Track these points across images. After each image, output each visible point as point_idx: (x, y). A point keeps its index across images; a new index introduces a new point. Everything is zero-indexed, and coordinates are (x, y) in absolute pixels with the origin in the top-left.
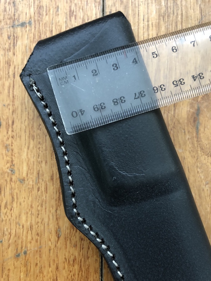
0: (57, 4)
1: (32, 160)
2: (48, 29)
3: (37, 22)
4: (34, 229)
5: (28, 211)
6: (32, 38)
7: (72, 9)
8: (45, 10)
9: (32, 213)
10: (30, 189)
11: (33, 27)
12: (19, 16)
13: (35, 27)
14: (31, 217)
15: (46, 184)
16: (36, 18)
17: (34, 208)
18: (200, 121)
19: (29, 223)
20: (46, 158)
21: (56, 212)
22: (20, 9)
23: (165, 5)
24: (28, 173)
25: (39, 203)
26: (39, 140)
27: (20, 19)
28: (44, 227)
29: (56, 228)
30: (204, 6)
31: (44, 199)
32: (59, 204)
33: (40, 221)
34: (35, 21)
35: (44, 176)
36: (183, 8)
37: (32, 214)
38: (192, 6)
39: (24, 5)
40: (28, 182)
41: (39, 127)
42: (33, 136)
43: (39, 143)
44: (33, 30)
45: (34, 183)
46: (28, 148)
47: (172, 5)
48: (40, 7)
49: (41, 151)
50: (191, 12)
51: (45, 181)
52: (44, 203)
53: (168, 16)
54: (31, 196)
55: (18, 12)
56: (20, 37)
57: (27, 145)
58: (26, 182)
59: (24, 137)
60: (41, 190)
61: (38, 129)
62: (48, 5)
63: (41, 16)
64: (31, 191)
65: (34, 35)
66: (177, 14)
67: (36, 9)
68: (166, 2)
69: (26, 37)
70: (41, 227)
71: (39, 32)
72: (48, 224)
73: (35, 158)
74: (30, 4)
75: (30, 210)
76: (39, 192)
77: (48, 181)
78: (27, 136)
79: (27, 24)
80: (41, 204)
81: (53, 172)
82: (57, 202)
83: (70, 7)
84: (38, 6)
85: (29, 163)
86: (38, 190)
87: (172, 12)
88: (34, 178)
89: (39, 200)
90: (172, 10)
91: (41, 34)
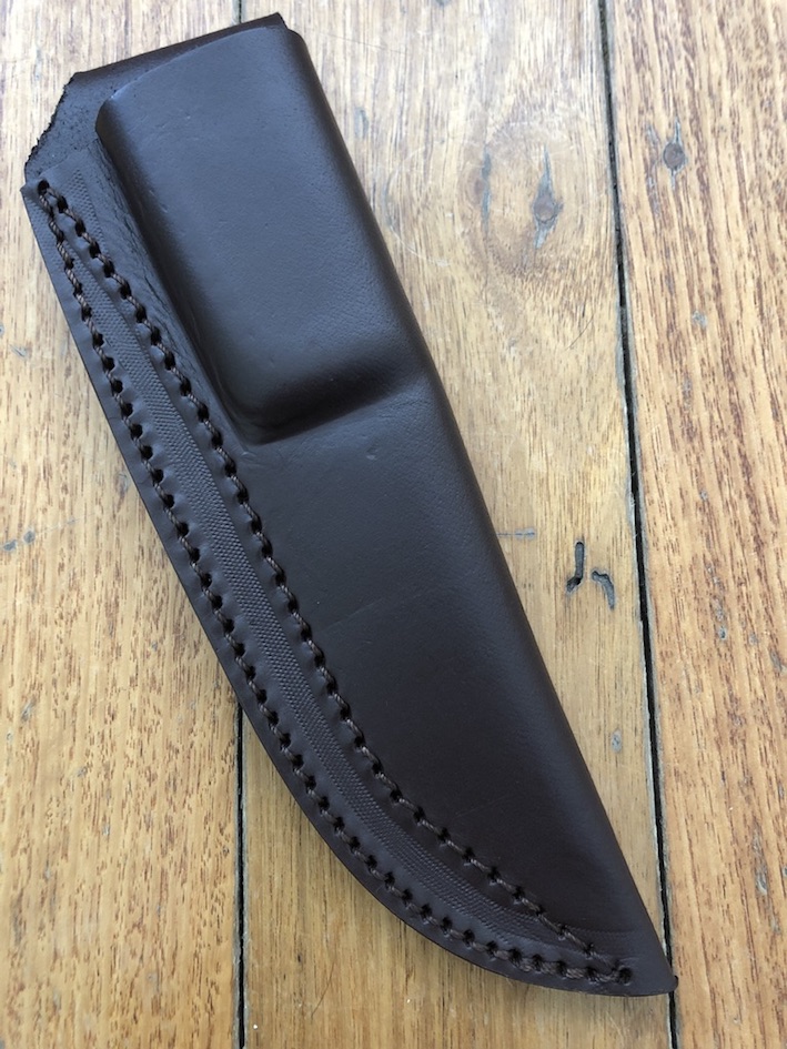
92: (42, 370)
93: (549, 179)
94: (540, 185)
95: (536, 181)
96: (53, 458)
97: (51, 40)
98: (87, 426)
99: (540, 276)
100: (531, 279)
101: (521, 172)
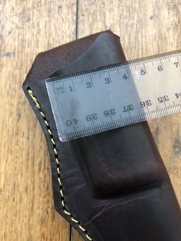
0: (38, 38)
1: (9, 172)
2: (29, 58)
3: (20, 53)
4: (8, 238)
5: (3, 220)
6: (15, 66)
7: (50, 42)
8: (27, 43)
9: (7, 222)
10: (6, 200)
11: (16, 56)
12: (5, 47)
13: (18, 57)
14: (6, 226)
15: (21, 196)
16: (19, 49)
17: (9, 217)
18: (159, 140)
19: (3, 232)
20: (22, 171)
21: (29, 222)
22: (6, 42)
23: (128, 41)
24: (6, 185)
25: (14, 213)
26: (16, 155)
27: (6, 50)
28: (17, 236)
29: (28, 237)
30: (161, 42)
31: (18, 209)
32: (32, 214)
33: (13, 230)
34: (18, 52)
35: (20, 187)
36: (143, 44)
37: (6, 224)
38: (151, 42)
39: (10, 39)
40: (4, 193)
41: (17, 142)
42: (11, 151)
43: (16, 157)
44: (16, 59)
45: (10, 194)
46: (6, 162)
47: (134, 41)
48: (23, 41)
49: (17, 165)
50: (150, 46)
51: (20, 192)
52: (18, 213)
53: (131, 50)
54: (7, 207)
55: (4, 44)
56: (5, 65)
57: (5, 159)
58: (3, 193)
59: (3, 152)
60: (16, 200)
61: (16, 145)
62: (30, 39)
63: (24, 48)
64: (7, 202)
65: (17, 63)
66: (139, 48)
67: (20, 42)
68: (129, 38)
69: (10, 64)
70: (14, 236)
71: (22, 61)
72: (21, 234)
73: (12, 171)
74: (15, 38)
75: (4, 219)
76: (14, 202)
77: (22, 192)
78: (6, 151)
79: (12, 55)
80: (15, 214)
81: (27, 184)
82: (30, 212)
83: (49, 41)
84: (21, 39)
85: (7, 176)
86: (13, 201)
87: (134, 47)
88: (10, 189)
89: (13, 210)
90: (134, 45)
91: (22, 63)
92: (5, 199)
93: (179, 136)
94: (176, 139)
95: (174, 136)
96: (7, 231)
97: (14, 81)
98: (19, 221)
99: (176, 172)
100: (173, 173)
101: (169, 133)
